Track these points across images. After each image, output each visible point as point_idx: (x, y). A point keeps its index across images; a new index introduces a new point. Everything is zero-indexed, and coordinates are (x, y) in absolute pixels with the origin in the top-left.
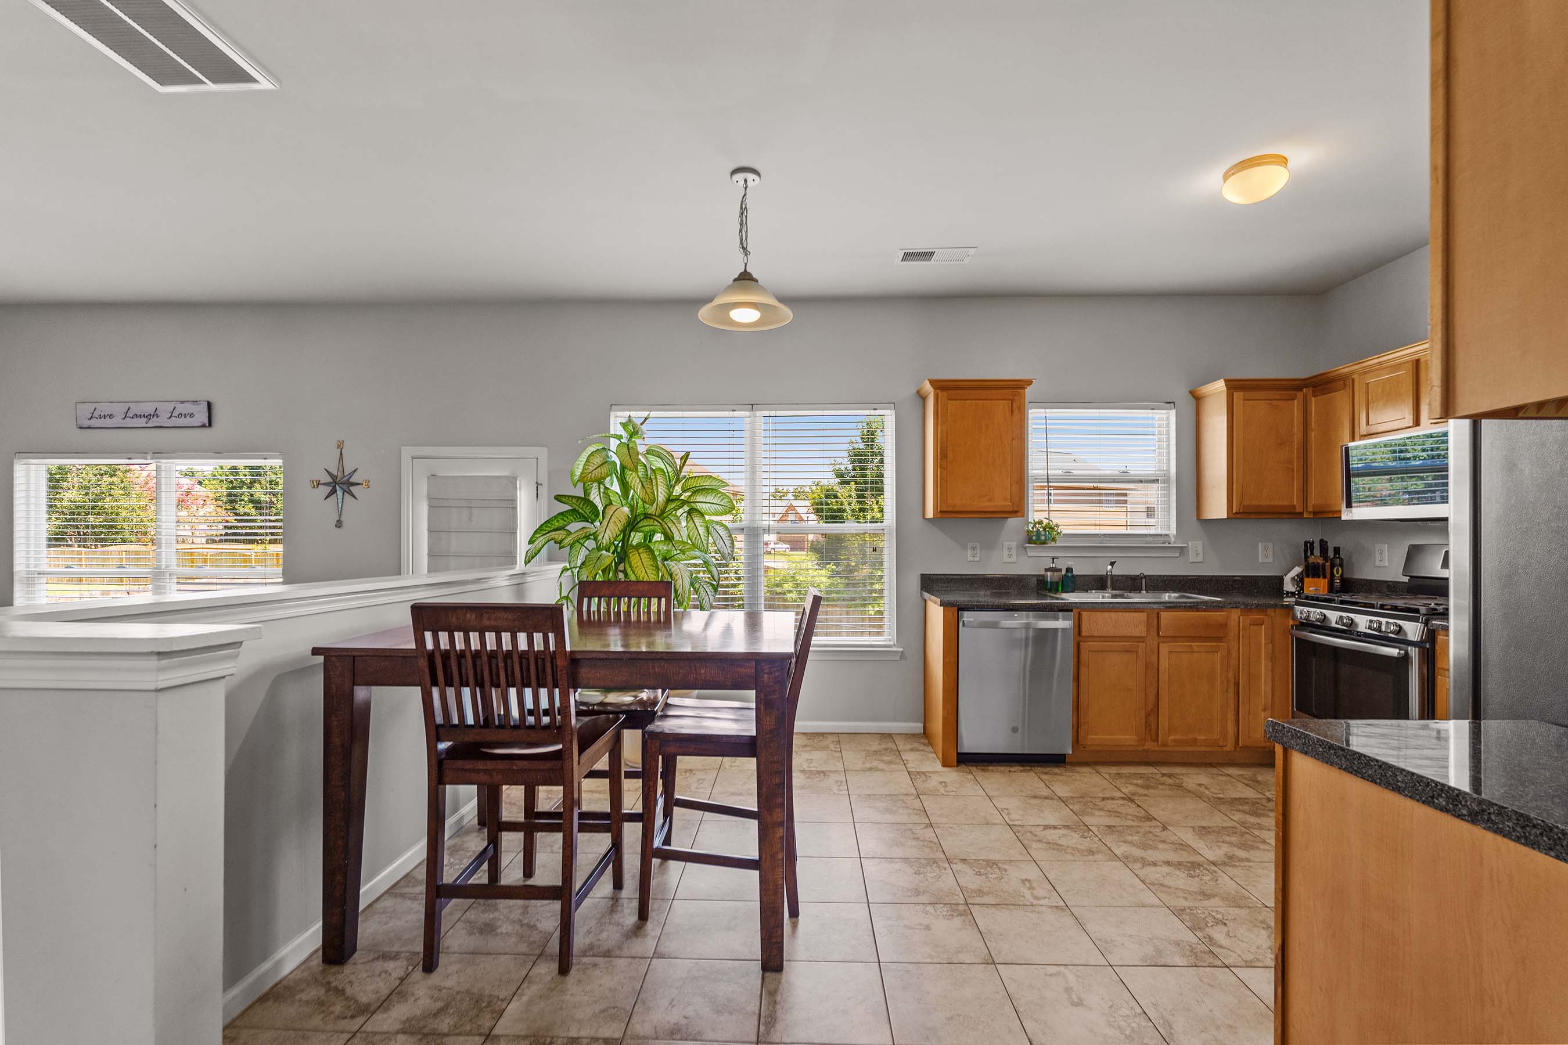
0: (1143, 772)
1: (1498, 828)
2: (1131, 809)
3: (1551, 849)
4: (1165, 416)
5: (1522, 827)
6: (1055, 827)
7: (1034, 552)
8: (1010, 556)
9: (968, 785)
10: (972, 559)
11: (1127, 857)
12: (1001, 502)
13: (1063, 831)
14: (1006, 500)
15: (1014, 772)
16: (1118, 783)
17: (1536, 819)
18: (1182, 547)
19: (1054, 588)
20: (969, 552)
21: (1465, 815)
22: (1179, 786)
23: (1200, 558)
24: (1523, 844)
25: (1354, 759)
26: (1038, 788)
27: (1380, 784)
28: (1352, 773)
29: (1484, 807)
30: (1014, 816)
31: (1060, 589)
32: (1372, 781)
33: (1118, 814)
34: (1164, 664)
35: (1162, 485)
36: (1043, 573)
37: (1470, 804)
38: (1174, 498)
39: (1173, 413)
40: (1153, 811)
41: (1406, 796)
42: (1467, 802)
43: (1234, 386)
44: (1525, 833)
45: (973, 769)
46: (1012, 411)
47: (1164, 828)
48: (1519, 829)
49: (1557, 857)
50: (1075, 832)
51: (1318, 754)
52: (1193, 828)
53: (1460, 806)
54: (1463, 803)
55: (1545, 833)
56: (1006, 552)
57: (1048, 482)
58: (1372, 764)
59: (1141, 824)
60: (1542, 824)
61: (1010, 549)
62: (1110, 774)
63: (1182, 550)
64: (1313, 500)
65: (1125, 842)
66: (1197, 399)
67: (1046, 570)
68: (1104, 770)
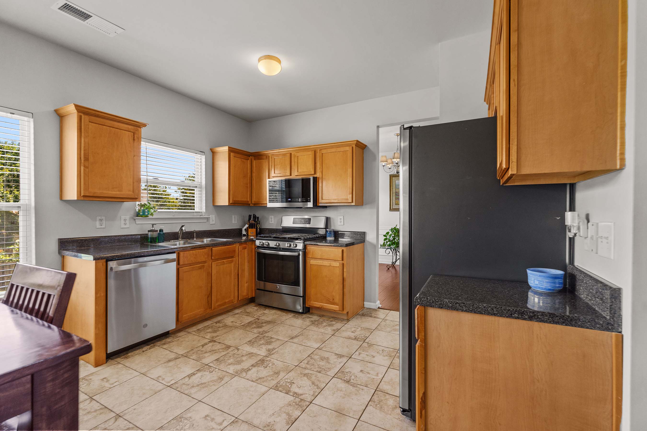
0: (207, 324)
1: (541, 320)
2: (217, 346)
3: (563, 323)
4: (200, 158)
5: (552, 318)
6: (193, 374)
7: (140, 221)
8: (125, 224)
9: (123, 372)
10: (100, 227)
11: (237, 372)
12: (126, 192)
13: (199, 374)
14: (129, 191)
15: (146, 350)
16: (202, 334)
17: (558, 314)
18: (207, 218)
19: (154, 240)
20: (98, 223)
21: (527, 318)
22: (226, 326)
23: (214, 223)
24: (552, 324)
25: (470, 306)
26: (166, 355)
27: (485, 314)
28: (469, 312)
29: (535, 314)
30: (168, 379)
31: (157, 241)
32: (480, 313)
33: (215, 352)
34: (214, 272)
35: (198, 189)
36: (147, 233)
37: (529, 314)
38: (204, 195)
39: (203, 157)
40: (229, 343)
41: (499, 316)
42: (527, 313)
43: (231, 150)
44: (553, 320)
45: (119, 360)
46: (134, 140)
47: (238, 349)
48: (550, 319)
49: (566, 325)
50: (205, 371)
51: (449, 307)
52: (246, 343)
53: (524, 315)
54: (526, 314)
55: (561, 318)
56: (123, 222)
57: (147, 183)
58: (480, 306)
59: (228, 351)
60: (560, 315)
61: (125, 220)
62: (195, 331)
63: (208, 219)
64: (254, 200)
65: (229, 365)
66: (213, 153)
67: (149, 231)
68: (190, 330)
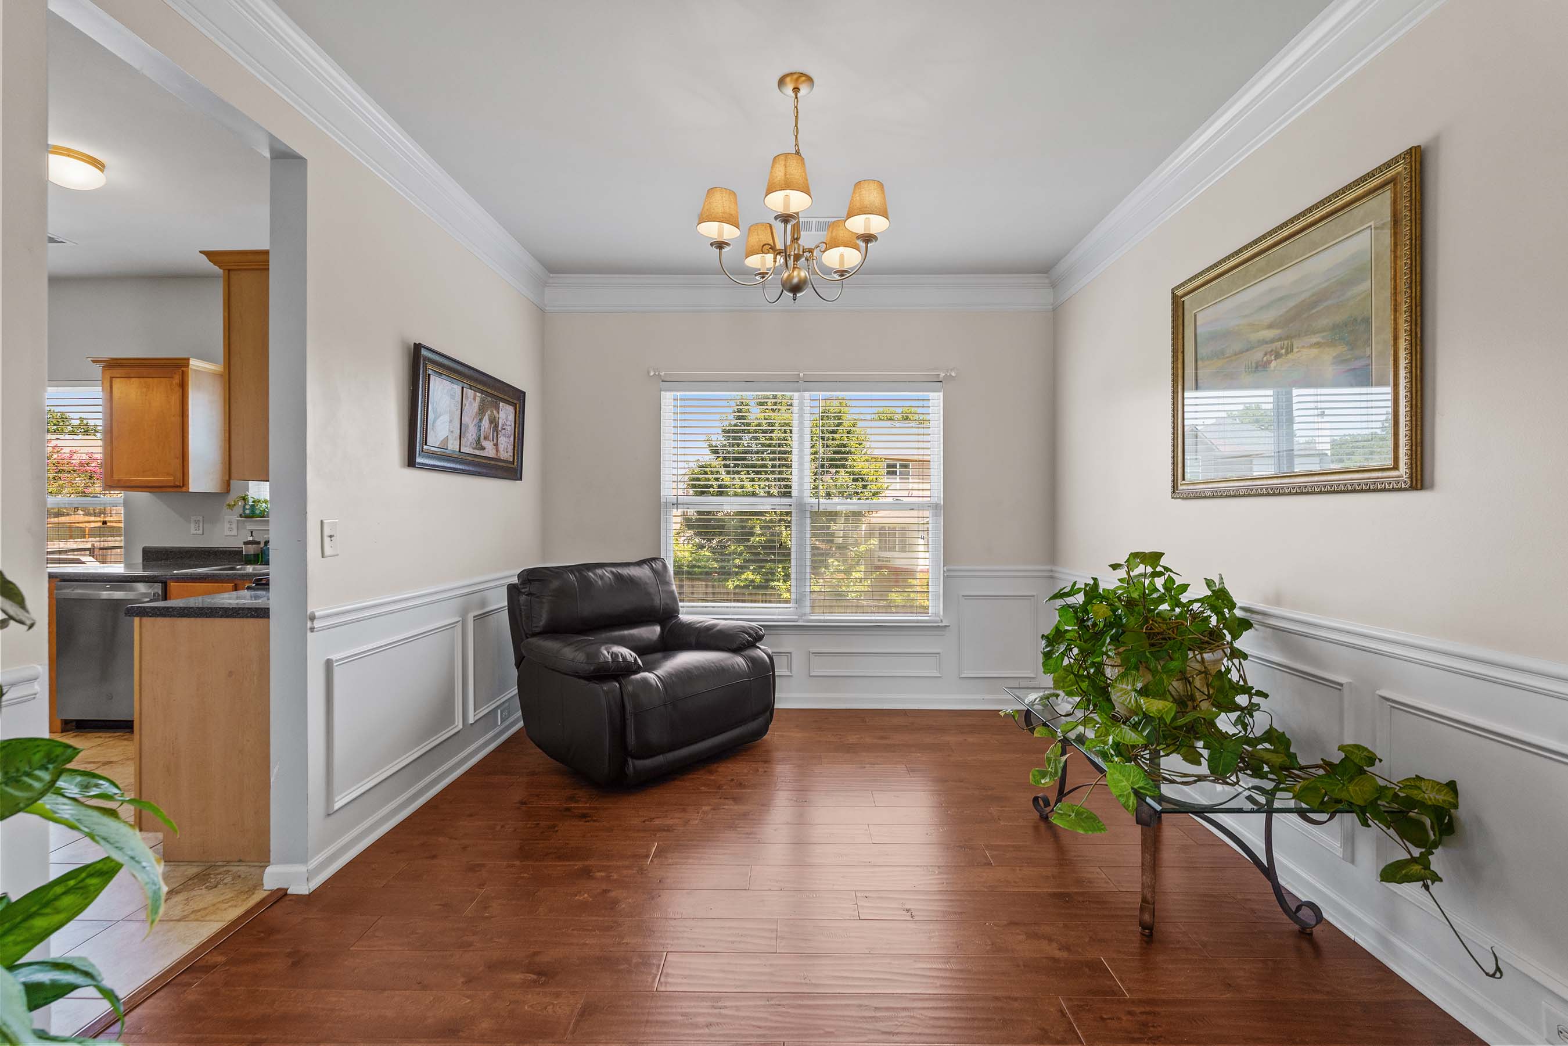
8: (231, 529)
10: (195, 532)
20: (192, 525)
56: (227, 526)
61: (230, 522)
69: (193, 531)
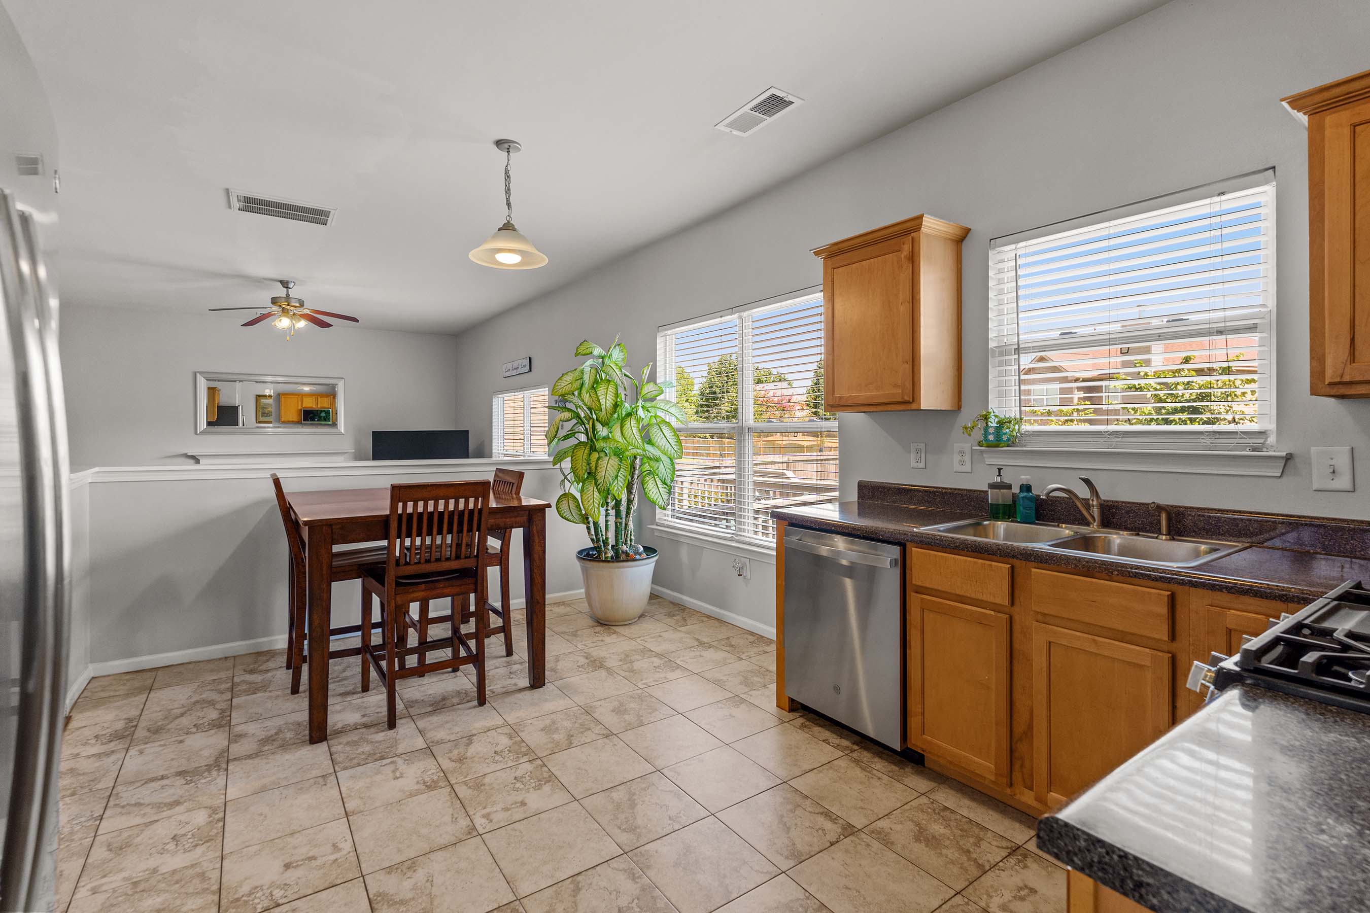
7: (985, 458)
8: (962, 463)
10: (915, 465)
19: (1003, 512)
20: (913, 456)
34: (1039, 661)
39: (1271, 190)
46: (901, 266)
56: (957, 458)
61: (962, 453)
63: (1285, 463)
67: (990, 486)
69: (913, 464)
